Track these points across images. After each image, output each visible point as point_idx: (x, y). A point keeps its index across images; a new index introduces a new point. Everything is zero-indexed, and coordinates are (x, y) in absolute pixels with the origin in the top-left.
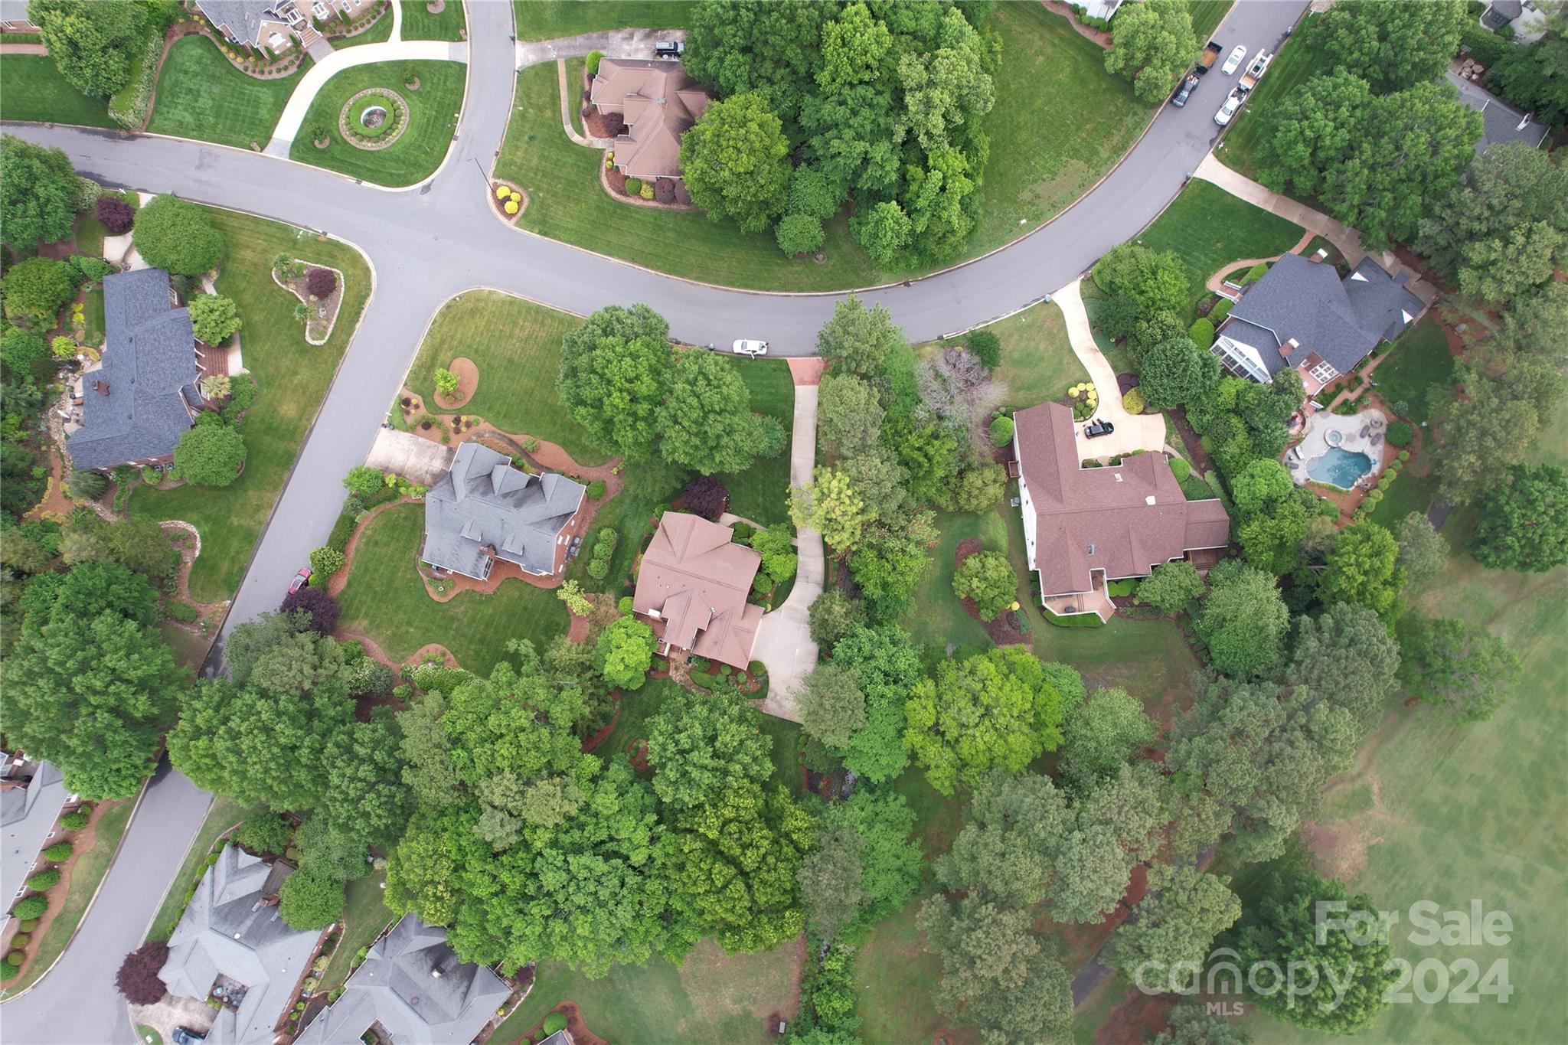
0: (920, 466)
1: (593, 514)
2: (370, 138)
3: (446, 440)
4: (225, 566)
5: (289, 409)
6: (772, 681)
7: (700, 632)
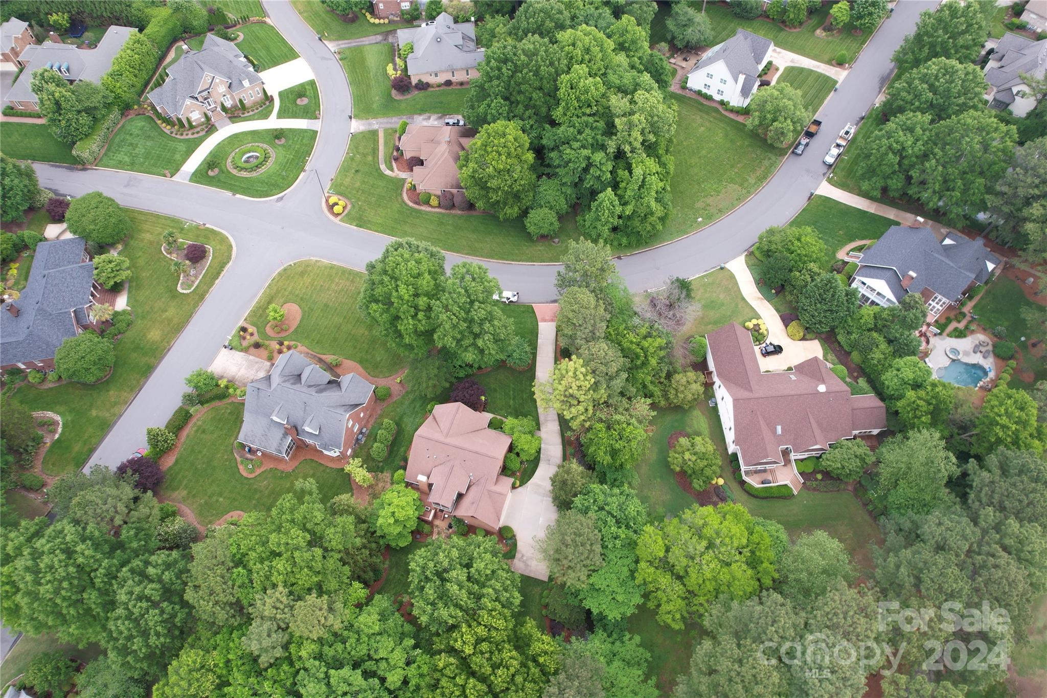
1: (379, 412)
2: (246, 169)
3: (271, 359)
4: (77, 447)
5: (154, 335)
6: (519, 544)
7: (460, 496)
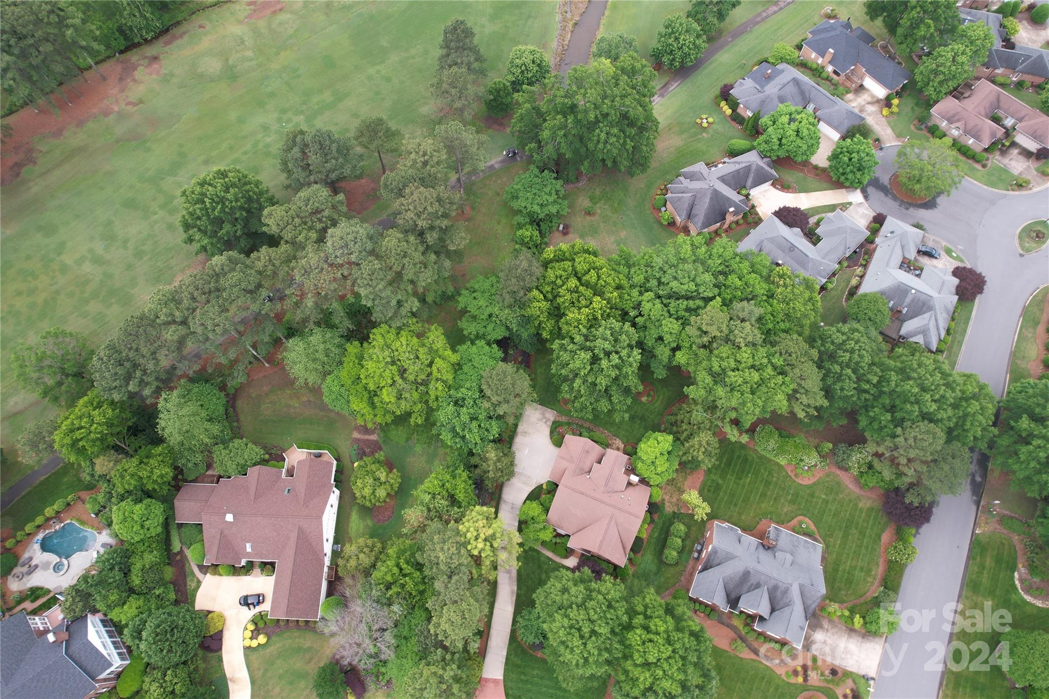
0: (407, 563)
1: (683, 578)
3: (814, 658)
6: (547, 431)
7: (599, 462)
